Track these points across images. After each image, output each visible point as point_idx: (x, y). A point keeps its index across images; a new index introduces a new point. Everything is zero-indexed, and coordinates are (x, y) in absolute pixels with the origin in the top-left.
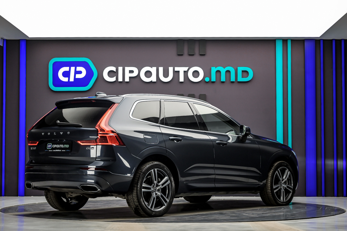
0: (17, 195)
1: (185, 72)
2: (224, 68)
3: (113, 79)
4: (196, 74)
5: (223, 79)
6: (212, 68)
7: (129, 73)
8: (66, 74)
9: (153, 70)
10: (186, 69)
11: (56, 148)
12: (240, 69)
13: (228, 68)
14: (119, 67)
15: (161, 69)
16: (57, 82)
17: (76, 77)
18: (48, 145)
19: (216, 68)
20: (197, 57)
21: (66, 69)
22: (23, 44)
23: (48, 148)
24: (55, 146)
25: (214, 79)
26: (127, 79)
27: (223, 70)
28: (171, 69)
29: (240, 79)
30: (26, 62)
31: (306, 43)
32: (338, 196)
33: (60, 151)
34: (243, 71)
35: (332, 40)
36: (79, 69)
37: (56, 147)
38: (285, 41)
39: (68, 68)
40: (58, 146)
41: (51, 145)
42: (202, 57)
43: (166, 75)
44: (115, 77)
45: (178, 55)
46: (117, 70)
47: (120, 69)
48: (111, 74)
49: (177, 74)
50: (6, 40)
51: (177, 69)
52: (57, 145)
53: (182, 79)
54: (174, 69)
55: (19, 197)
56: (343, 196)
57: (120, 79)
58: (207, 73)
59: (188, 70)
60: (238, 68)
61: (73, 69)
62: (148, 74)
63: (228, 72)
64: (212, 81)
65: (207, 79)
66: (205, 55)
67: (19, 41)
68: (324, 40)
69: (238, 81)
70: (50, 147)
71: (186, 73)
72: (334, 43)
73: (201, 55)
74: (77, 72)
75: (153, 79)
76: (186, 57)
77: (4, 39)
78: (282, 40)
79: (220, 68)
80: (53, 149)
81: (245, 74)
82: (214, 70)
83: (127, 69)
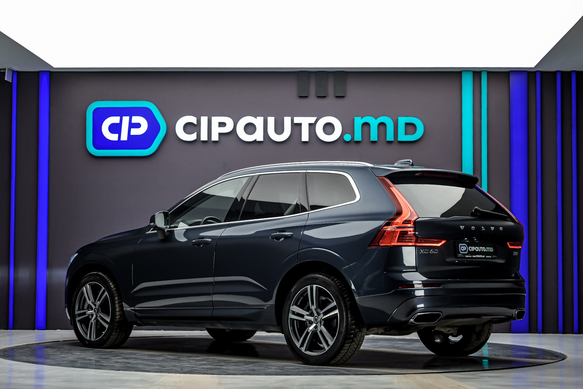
0: (34, 328)
1: (310, 125)
2: (376, 119)
3: (192, 137)
4: (329, 129)
5: (374, 136)
6: (355, 118)
7: (219, 127)
8: (115, 128)
9: (258, 122)
10: (312, 120)
11: (475, 253)
12: (402, 121)
13: (382, 119)
14: (202, 117)
15: (271, 120)
16: (100, 141)
17: (132, 133)
18: (461, 246)
19: (362, 118)
20: (331, 101)
21: (115, 120)
22: (45, 79)
23: (462, 251)
24: (473, 249)
25: (358, 137)
26: (215, 137)
27: (374, 123)
28: (287, 121)
29: (402, 137)
30: (49, 108)
31: (512, 78)
32: (564, 332)
33: (484, 256)
34: (406, 124)
35: (555, 73)
36: (136, 119)
37: (475, 250)
38: (477, 73)
39: (119, 118)
40: (477, 249)
41: (465, 246)
42: (340, 101)
43: (279, 129)
44: (196, 133)
45: (300, 97)
46: (199, 121)
47: (204, 120)
48: (189, 128)
49: (297, 128)
50: (18, 72)
51: (297, 120)
52: (476, 247)
53: (305, 137)
54: (292, 120)
55: (36, 331)
56: (572, 333)
57: (204, 137)
58: (348, 128)
59: (317, 121)
60: (399, 118)
61: (126, 119)
62: (250, 128)
63: (382, 125)
64: (355, 140)
65: (347, 138)
66: (343, 97)
67: (38, 73)
68: (542, 73)
69: (399, 140)
70: (465, 251)
71: (312, 127)
72: (559, 76)
73: (337, 97)
74: (132, 125)
75: (259, 136)
76: (312, 101)
77: (13, 71)
78: (472, 73)
79: (367, 119)
80: (470, 253)
81: (410, 128)
82: (359, 122)
83: (216, 120)
